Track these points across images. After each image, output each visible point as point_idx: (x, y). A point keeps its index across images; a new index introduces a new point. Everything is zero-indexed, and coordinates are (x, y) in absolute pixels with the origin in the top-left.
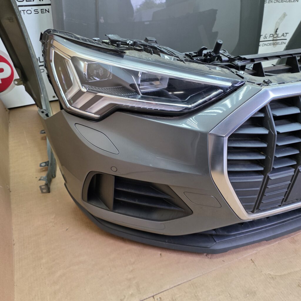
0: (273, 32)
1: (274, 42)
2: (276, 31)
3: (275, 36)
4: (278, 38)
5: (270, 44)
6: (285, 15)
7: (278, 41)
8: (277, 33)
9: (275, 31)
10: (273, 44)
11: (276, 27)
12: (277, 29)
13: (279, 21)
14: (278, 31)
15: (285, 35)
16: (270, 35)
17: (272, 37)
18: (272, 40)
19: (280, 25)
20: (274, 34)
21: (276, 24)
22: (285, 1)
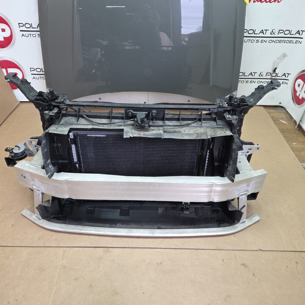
0: (271, 71)
4: (278, 78)
6: (284, 56)
7: (278, 80)
9: (274, 70)
11: (274, 66)
12: (276, 68)
13: (277, 61)
14: (276, 70)
15: (287, 75)
16: (267, 73)
17: (269, 76)
18: (270, 79)
19: (279, 64)
20: (271, 73)
21: (273, 64)
22: (284, 41)
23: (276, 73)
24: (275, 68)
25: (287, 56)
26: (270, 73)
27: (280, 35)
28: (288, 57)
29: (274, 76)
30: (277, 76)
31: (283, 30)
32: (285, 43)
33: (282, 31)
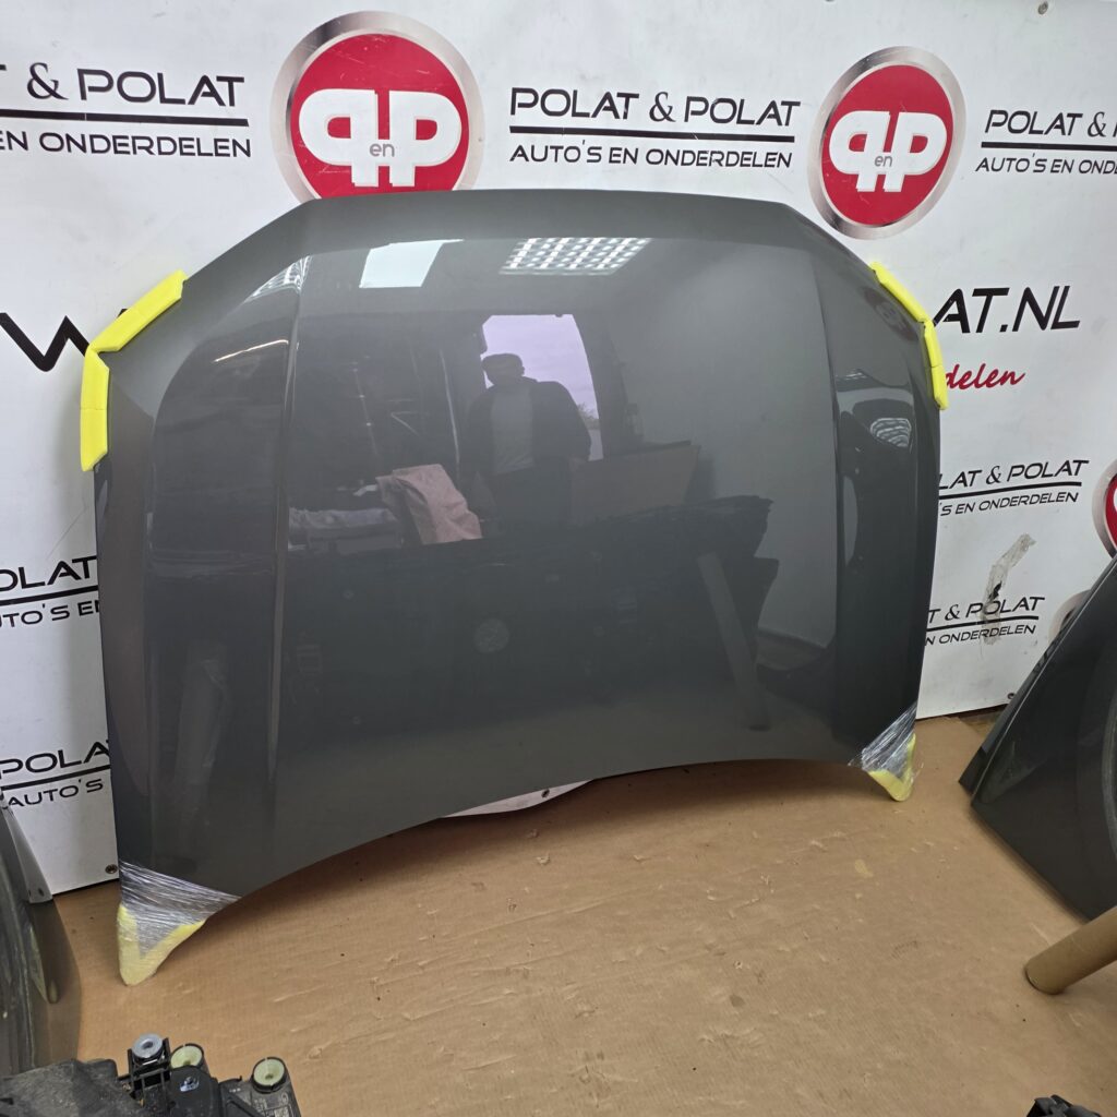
0: (982, 598)
1: (989, 626)
2: (995, 594)
3: (992, 608)
4: (1003, 616)
5: (972, 636)
6: (1025, 543)
7: (1004, 624)
8: (1000, 598)
9: (991, 592)
10: (985, 635)
11: (992, 580)
12: (998, 587)
13: (1003, 562)
14: (999, 592)
15: (1030, 603)
16: (971, 606)
17: (979, 613)
18: (979, 623)
19: (1009, 574)
20: (984, 603)
21: (991, 573)
22: (1023, 499)
23: (998, 602)
24: (995, 586)
25: (1033, 543)
26: (981, 604)
27: (1015, 482)
28: (1035, 546)
29: (993, 610)
30: (1002, 611)
31: (1022, 467)
32: (1028, 506)
33: (1020, 469)
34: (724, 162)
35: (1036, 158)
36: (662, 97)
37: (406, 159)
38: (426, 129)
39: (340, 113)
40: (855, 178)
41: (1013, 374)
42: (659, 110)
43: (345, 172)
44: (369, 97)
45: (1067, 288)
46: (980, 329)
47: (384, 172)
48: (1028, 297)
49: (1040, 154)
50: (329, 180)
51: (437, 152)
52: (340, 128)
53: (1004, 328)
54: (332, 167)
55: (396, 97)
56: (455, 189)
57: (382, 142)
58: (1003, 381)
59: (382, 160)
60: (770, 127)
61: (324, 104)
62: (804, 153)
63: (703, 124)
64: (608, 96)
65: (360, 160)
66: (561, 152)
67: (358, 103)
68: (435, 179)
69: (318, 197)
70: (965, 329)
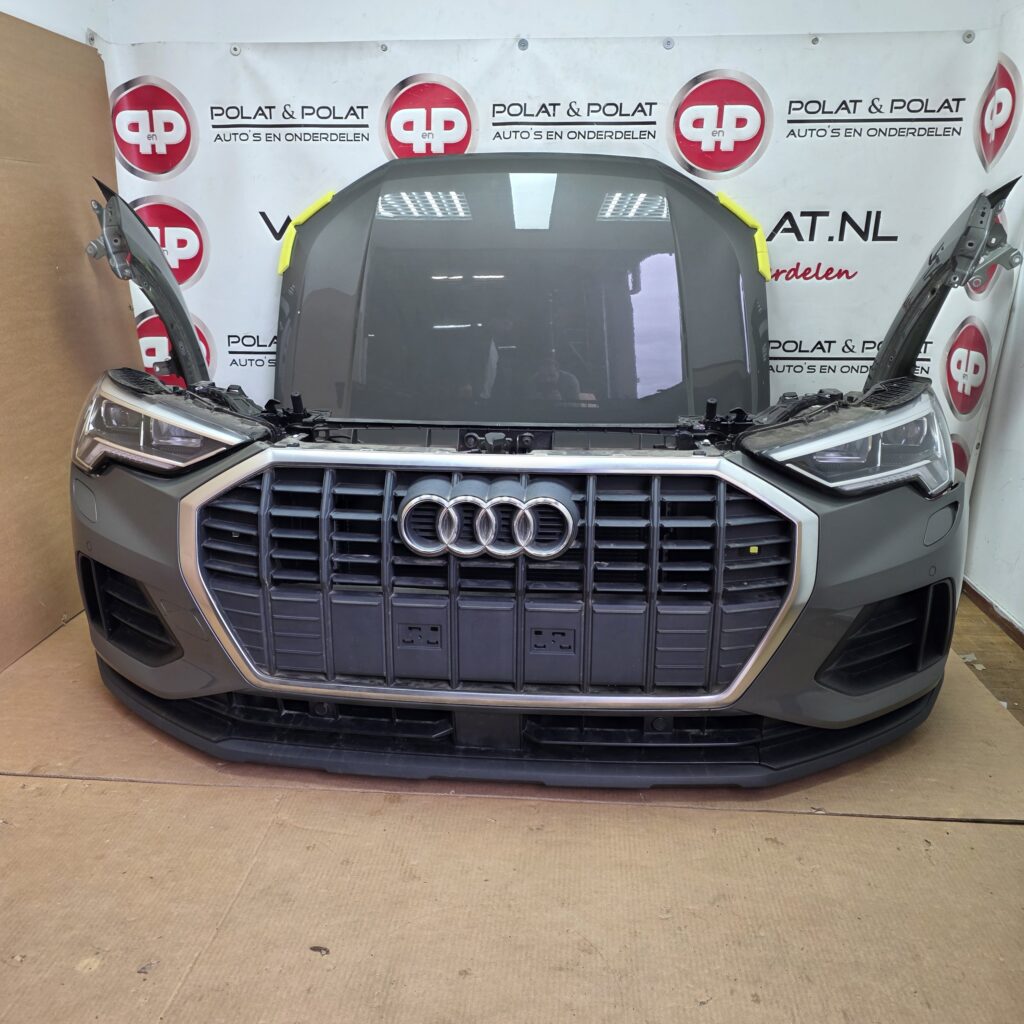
34: (614, 137)
35: (831, 128)
36: (573, 104)
37: (439, 140)
38: (449, 125)
39: (409, 119)
40: (699, 143)
41: (846, 272)
42: (572, 110)
43: (410, 146)
44: (422, 112)
45: (878, 214)
46: (811, 238)
47: (428, 146)
48: (846, 217)
49: (834, 125)
50: (403, 150)
51: (456, 135)
52: (408, 126)
53: (831, 239)
54: (404, 144)
55: (434, 111)
56: (466, 152)
57: (427, 132)
58: (839, 275)
59: (427, 140)
60: (639, 117)
61: (403, 115)
62: (663, 128)
63: (599, 117)
64: (544, 106)
65: (417, 141)
66: (518, 134)
67: (417, 114)
68: (455, 149)
69: (397, 158)
70: (799, 238)
